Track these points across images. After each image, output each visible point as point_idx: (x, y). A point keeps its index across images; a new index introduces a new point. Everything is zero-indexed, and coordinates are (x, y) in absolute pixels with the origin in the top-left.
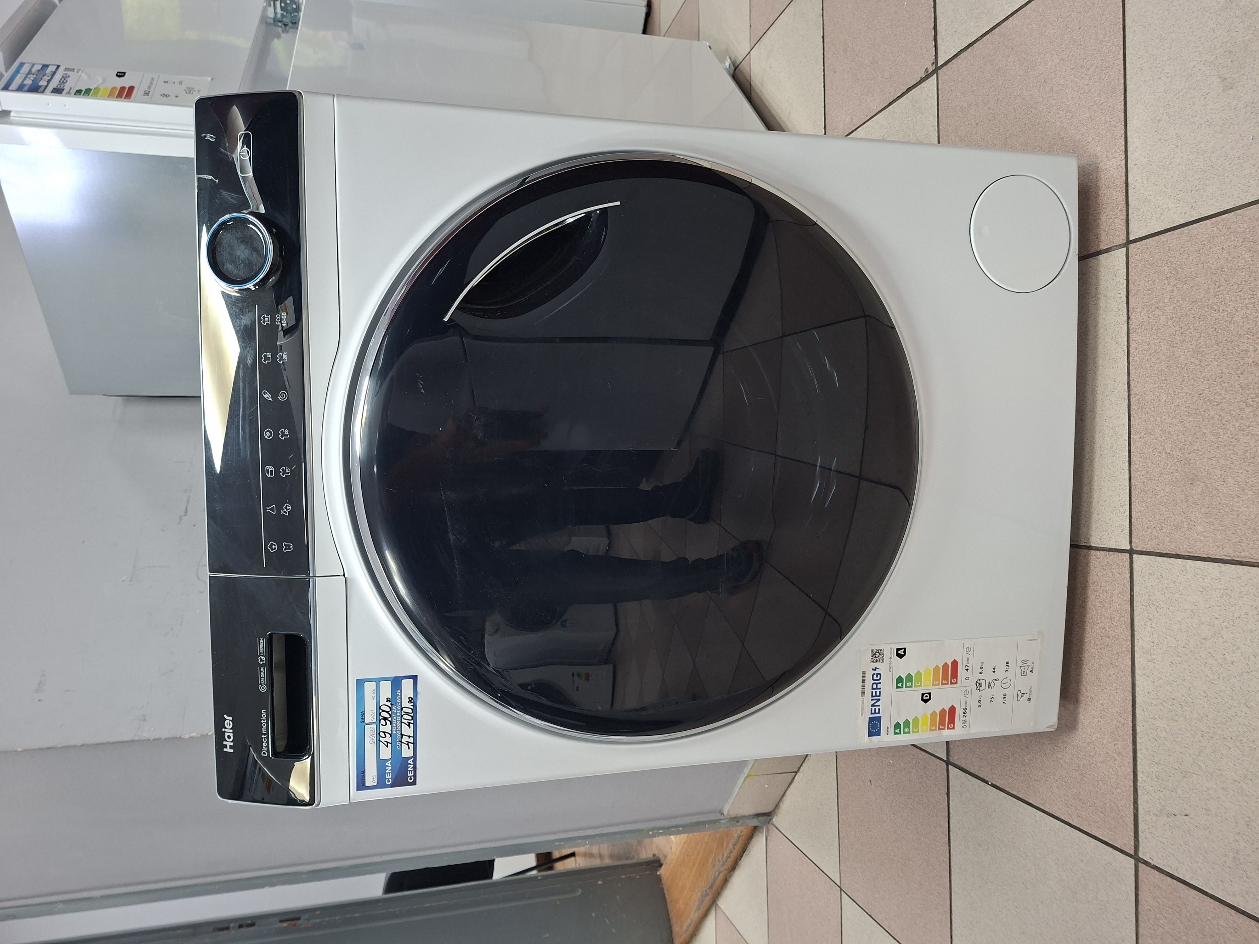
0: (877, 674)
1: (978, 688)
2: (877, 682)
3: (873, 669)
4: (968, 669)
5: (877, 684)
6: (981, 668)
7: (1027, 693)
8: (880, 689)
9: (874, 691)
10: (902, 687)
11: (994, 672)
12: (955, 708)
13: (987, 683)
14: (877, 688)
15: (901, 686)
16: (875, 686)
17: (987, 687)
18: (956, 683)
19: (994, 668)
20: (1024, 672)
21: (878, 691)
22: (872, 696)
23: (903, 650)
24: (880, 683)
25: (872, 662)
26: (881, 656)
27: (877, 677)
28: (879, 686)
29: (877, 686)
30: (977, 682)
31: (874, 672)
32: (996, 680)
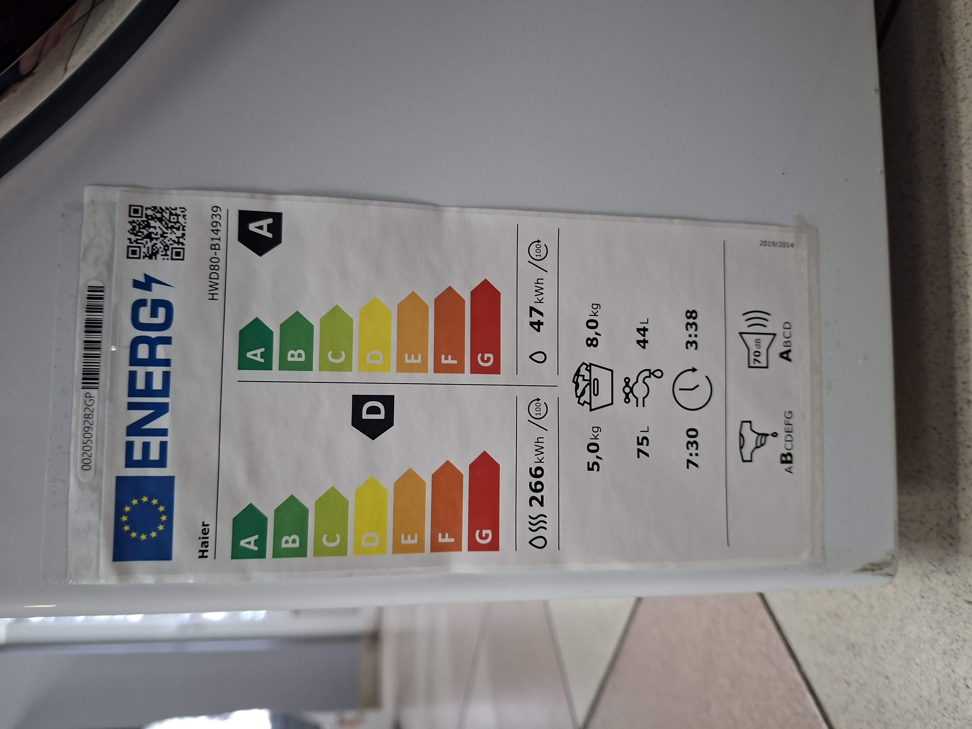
0: (157, 304)
1: (586, 398)
2: (153, 334)
3: (137, 284)
4: (540, 323)
5: (152, 343)
6: (592, 324)
7: (775, 435)
8: (167, 362)
9: (141, 371)
10: (267, 366)
11: (643, 343)
12: (495, 467)
13: (619, 384)
14: (152, 361)
15: (259, 359)
16: (143, 351)
17: (619, 396)
18: (495, 369)
19: (643, 331)
20: (758, 354)
21: (158, 372)
22: (132, 391)
23: (270, 221)
24: (167, 341)
25: (132, 254)
26: (172, 236)
27: (154, 314)
28: (161, 352)
29: (152, 352)
30: (577, 374)
31: (140, 294)
32: (652, 374)
